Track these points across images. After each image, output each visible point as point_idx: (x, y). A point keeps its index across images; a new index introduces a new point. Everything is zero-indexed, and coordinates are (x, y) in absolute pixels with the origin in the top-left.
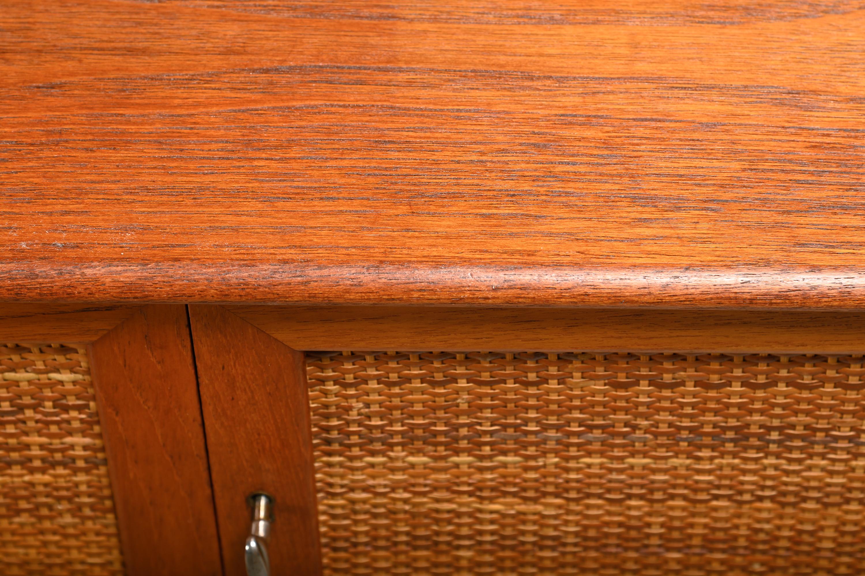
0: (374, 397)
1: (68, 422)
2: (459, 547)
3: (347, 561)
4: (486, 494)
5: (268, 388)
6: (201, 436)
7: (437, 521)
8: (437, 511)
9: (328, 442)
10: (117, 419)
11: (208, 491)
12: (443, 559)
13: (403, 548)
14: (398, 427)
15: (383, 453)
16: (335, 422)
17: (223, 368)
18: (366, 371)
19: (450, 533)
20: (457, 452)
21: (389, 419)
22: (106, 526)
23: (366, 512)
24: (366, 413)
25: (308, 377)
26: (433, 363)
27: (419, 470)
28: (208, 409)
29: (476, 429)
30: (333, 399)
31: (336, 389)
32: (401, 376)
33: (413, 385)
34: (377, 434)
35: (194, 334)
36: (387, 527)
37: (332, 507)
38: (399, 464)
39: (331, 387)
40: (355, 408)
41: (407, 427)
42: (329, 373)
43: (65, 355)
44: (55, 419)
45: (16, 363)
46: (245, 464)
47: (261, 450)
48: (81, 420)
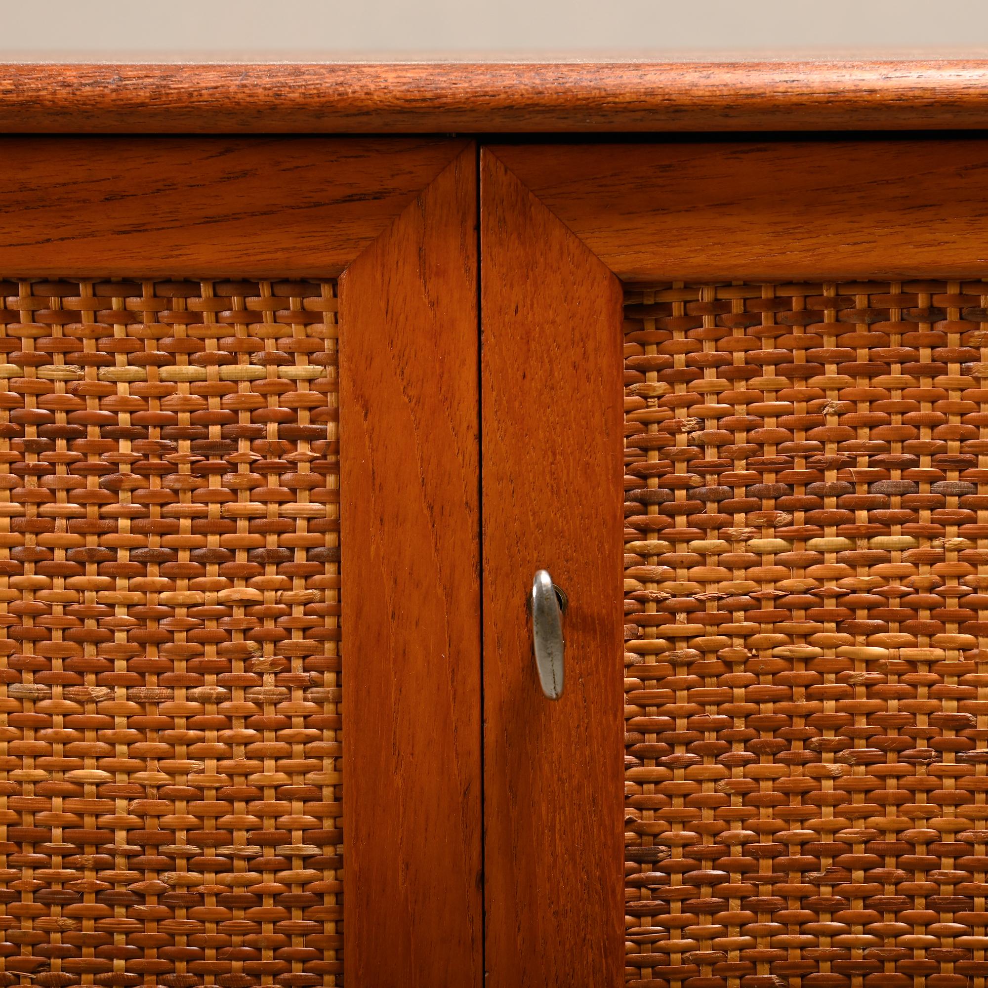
0: (712, 404)
1: (294, 466)
2: (820, 751)
3: (658, 784)
4: (861, 619)
5: (572, 354)
7: (791, 686)
8: (791, 662)
9: (644, 505)
11: (476, 586)
12: (797, 776)
13: (740, 751)
14: (740, 470)
15: (718, 528)
16: (654, 460)
17: (517, 311)
18: (702, 349)
19: (808, 717)
20: (822, 527)
21: (730, 453)
22: (322, 702)
23: (690, 666)
24: (699, 438)
26: (792, 332)
27: (767, 567)
29: (849, 472)
30: (654, 409)
31: (659, 388)
32: (749, 359)
33: (764, 378)
34: (711, 485)
36: (719, 703)
37: (642, 653)
38: (740, 552)
39: (653, 382)
40: (684, 426)
41: (754, 469)
42: (652, 354)
43: (306, 325)
44: (277, 460)
45: (241, 341)
46: (531, 518)
47: (555, 486)
48: (311, 462)
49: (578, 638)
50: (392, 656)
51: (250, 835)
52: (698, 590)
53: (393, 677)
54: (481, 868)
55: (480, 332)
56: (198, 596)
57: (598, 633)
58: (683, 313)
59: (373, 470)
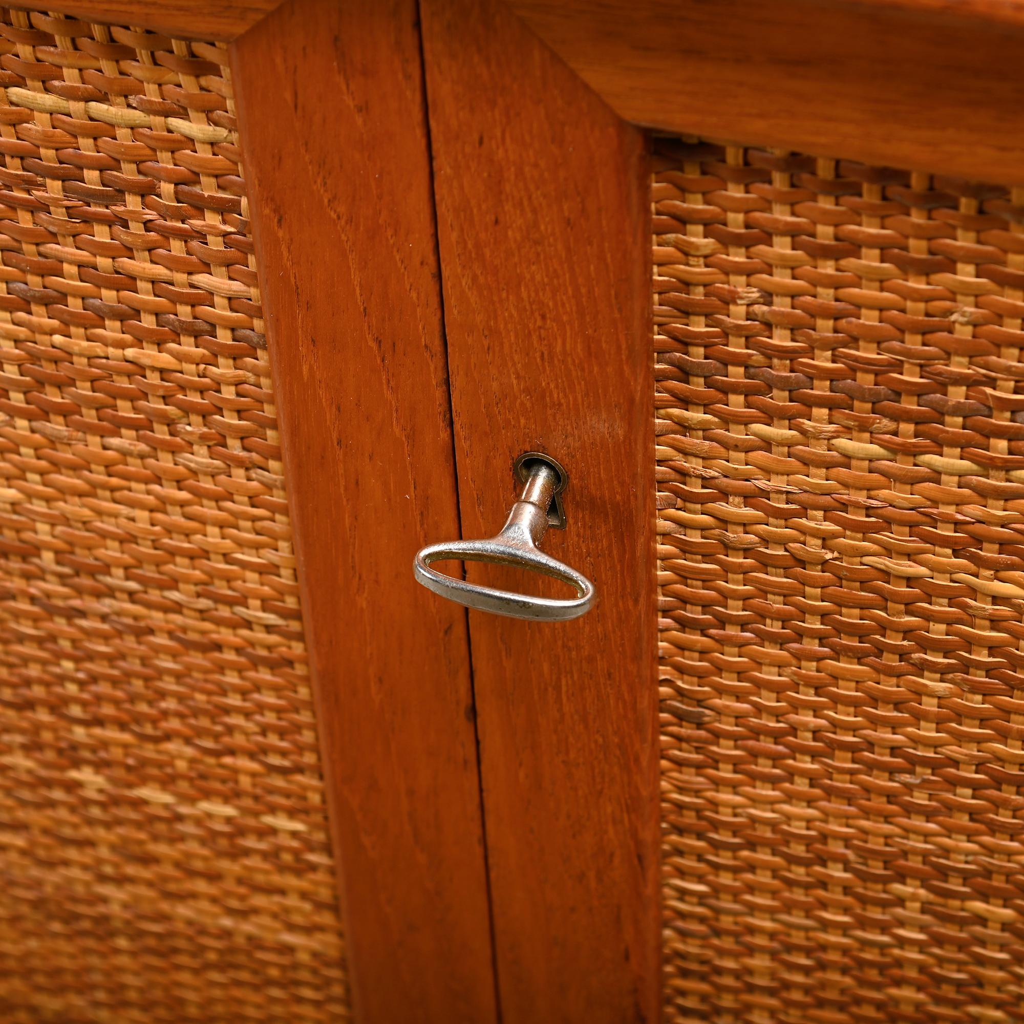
0: (782, 278)
1: (201, 236)
2: (921, 668)
3: (703, 653)
4: (989, 552)
5: (565, 207)
6: (434, 301)
7: (885, 598)
8: (886, 575)
9: (685, 373)
10: (280, 234)
11: (444, 435)
12: (889, 686)
13: (813, 646)
14: (823, 361)
15: (789, 418)
16: (699, 326)
17: (481, 142)
18: (770, 210)
19: (907, 633)
20: (939, 445)
21: (809, 338)
22: (269, 487)
23: (747, 551)
24: (763, 313)
25: (653, 206)
26: (908, 214)
27: (858, 472)
28: (449, 238)
29: (985, 393)
30: (698, 269)
31: (706, 246)
32: (841, 235)
33: (864, 262)
34: (781, 370)
35: (427, 45)
36: (786, 594)
37: (683, 525)
38: (819, 450)
39: (697, 238)
40: (741, 298)
41: (843, 363)
42: (696, 204)
43: (197, 77)
44: (180, 225)
45: (110, 81)
46: (515, 382)
47: (546, 353)
48: (224, 236)
49: (583, 517)
50: (342, 483)
51: (199, 588)
52: (760, 477)
53: (345, 503)
54: (470, 702)
55: (431, 159)
56: (98, 348)
57: (611, 518)
58: (741, 161)
59: (297, 286)
